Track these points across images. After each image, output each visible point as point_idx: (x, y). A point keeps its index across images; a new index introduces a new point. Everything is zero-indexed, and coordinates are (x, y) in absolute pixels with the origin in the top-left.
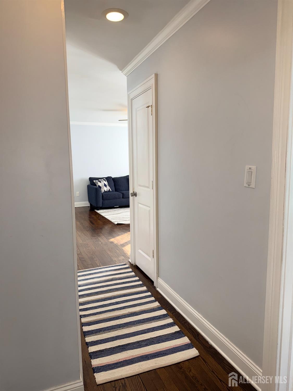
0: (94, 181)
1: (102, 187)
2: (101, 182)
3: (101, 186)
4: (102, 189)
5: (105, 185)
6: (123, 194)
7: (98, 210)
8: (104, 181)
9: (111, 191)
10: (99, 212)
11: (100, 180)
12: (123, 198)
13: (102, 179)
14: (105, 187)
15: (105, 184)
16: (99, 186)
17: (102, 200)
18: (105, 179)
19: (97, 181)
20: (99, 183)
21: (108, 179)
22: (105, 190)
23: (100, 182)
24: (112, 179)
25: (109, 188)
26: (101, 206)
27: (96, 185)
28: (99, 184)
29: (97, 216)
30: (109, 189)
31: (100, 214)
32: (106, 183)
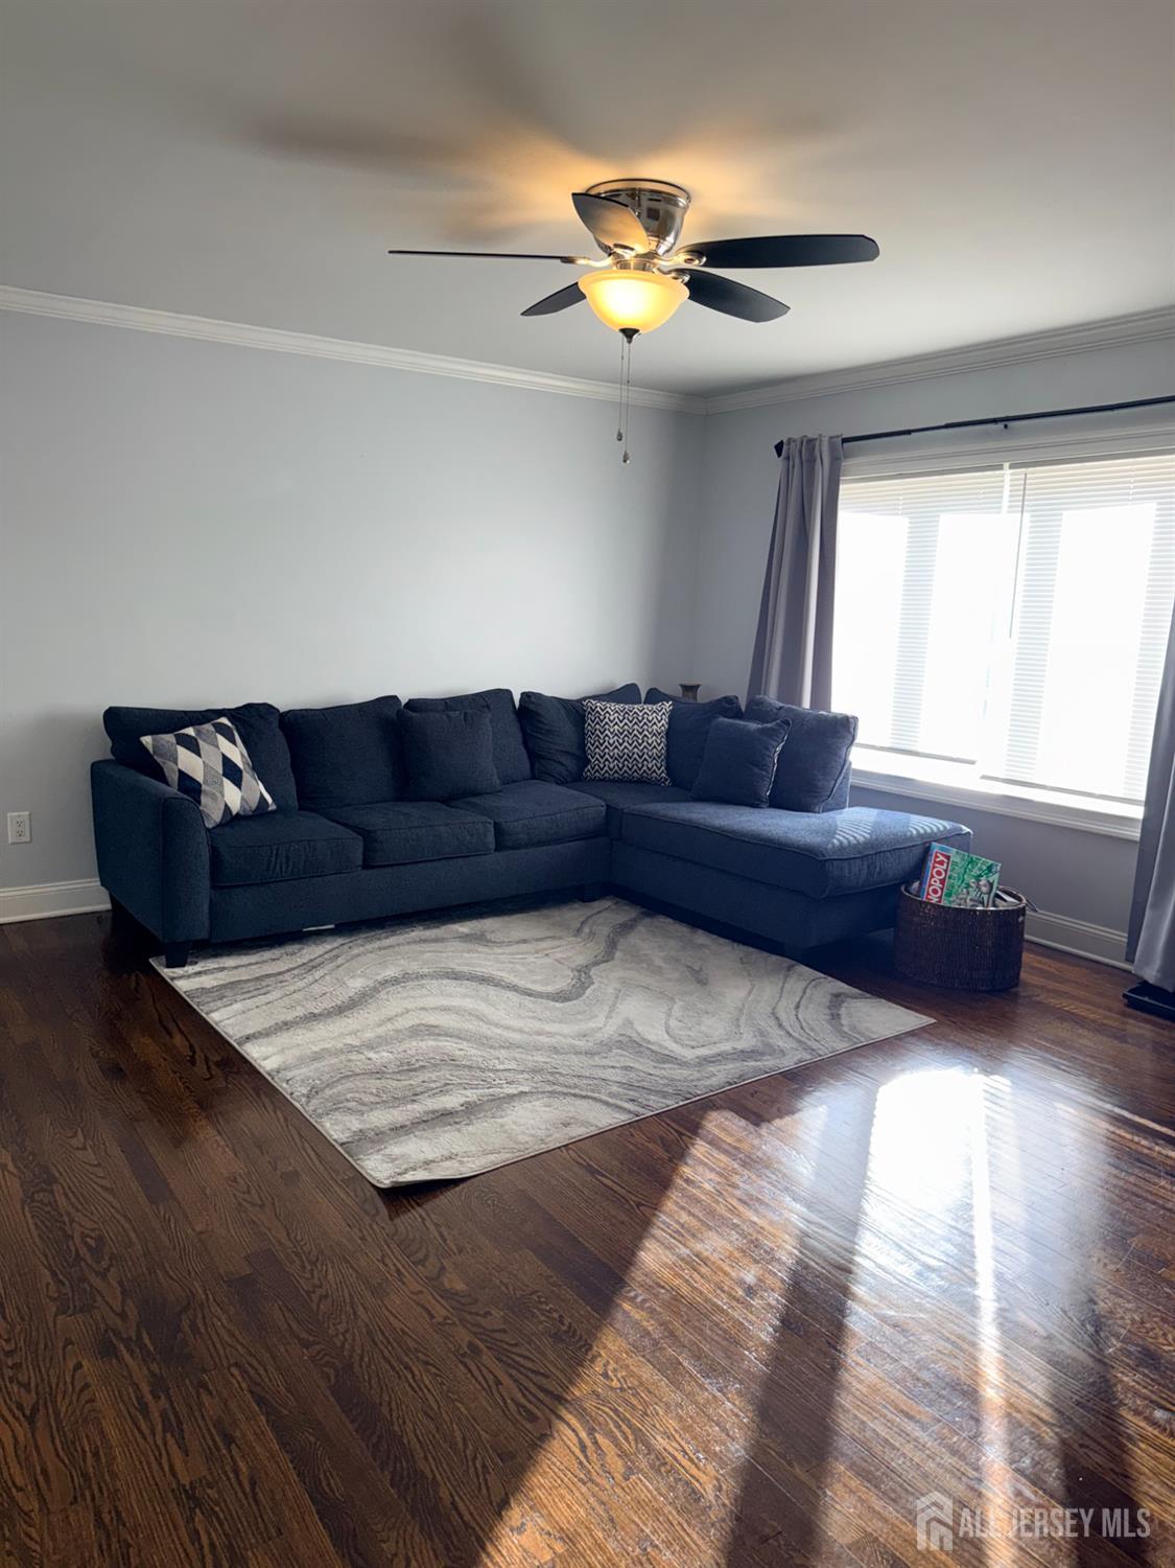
0: (147, 740)
1: (204, 787)
2: (201, 742)
3: (199, 776)
4: (203, 799)
5: (232, 772)
6: (367, 836)
7: (176, 962)
8: (221, 740)
9: (273, 807)
10: (188, 980)
11: (190, 731)
12: (366, 866)
13: (208, 727)
14: (227, 783)
15: (226, 761)
16: (183, 775)
17: (214, 887)
18: (224, 720)
19: (170, 738)
20: (183, 754)
21: (250, 721)
22: (227, 808)
23: (192, 746)
24: (275, 724)
25: (261, 787)
26: (203, 934)
27: (158, 773)
28: (187, 761)
29: (178, 1040)
30: (261, 794)
31: (202, 1011)
32: (237, 753)
